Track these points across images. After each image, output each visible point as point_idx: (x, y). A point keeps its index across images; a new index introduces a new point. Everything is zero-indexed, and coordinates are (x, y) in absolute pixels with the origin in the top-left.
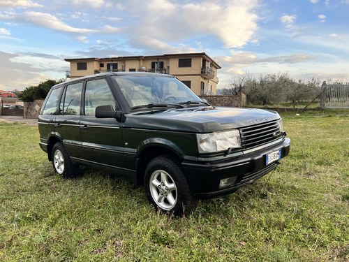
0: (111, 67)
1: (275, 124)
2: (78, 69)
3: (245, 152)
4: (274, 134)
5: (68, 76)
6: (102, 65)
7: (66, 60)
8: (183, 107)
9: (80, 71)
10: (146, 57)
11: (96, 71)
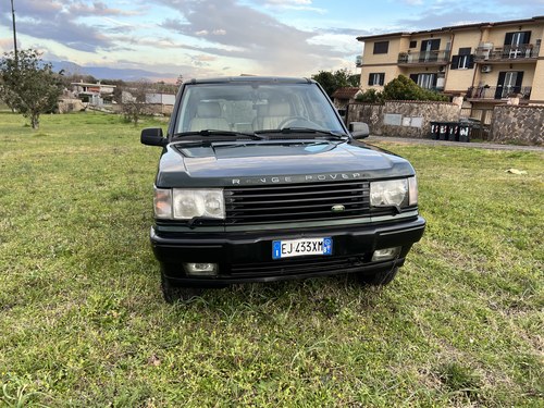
0: (429, 47)
2: (374, 53)
3: (229, 229)
4: (338, 207)
5: (359, 65)
6: (413, 45)
7: (359, 39)
9: (377, 56)
10: (495, 24)
11: (401, 55)
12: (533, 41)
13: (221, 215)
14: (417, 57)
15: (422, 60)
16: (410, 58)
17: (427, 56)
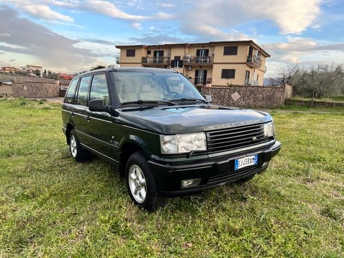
0: (158, 54)
1: (259, 127)
2: (127, 56)
3: (210, 156)
4: (255, 138)
5: (118, 63)
6: (149, 53)
7: (117, 47)
8: (173, 105)
9: (129, 58)
10: (191, 45)
11: (143, 58)
12: (210, 54)
13: (204, 148)
14: (152, 60)
15: (155, 62)
16: (148, 60)
17: (157, 60)
